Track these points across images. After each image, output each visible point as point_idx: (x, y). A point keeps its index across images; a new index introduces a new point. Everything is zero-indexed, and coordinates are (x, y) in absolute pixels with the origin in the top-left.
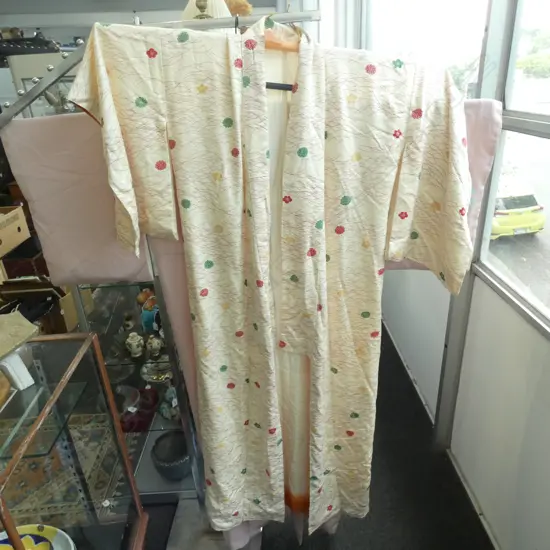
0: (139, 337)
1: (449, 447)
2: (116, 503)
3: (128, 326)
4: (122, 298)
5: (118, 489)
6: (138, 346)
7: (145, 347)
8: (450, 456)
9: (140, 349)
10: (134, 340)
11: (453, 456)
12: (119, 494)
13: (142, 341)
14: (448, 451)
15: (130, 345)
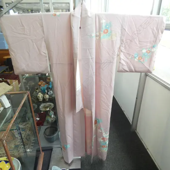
0: (42, 94)
1: (136, 130)
2: (32, 150)
3: (37, 91)
4: (33, 83)
5: (32, 146)
6: (41, 97)
7: (43, 98)
8: (137, 132)
9: (42, 98)
10: (40, 95)
11: (138, 132)
12: (32, 147)
13: (43, 96)
14: (136, 131)
15: (39, 97)
